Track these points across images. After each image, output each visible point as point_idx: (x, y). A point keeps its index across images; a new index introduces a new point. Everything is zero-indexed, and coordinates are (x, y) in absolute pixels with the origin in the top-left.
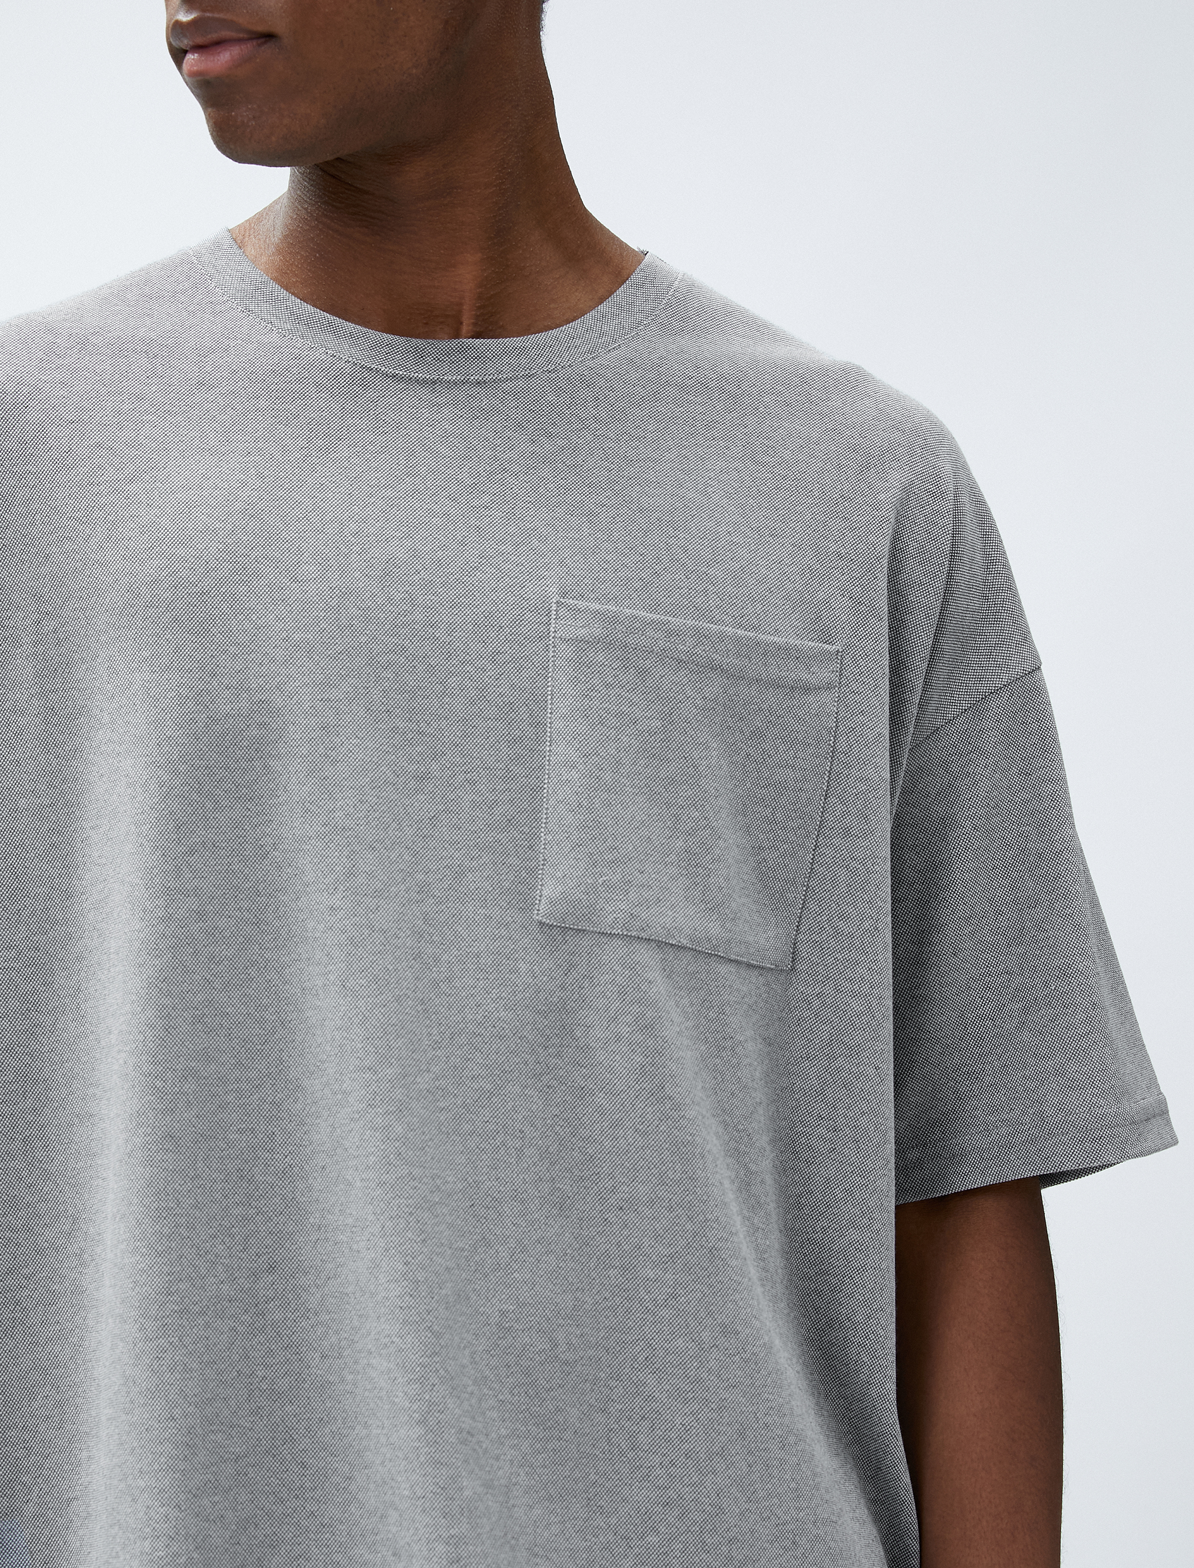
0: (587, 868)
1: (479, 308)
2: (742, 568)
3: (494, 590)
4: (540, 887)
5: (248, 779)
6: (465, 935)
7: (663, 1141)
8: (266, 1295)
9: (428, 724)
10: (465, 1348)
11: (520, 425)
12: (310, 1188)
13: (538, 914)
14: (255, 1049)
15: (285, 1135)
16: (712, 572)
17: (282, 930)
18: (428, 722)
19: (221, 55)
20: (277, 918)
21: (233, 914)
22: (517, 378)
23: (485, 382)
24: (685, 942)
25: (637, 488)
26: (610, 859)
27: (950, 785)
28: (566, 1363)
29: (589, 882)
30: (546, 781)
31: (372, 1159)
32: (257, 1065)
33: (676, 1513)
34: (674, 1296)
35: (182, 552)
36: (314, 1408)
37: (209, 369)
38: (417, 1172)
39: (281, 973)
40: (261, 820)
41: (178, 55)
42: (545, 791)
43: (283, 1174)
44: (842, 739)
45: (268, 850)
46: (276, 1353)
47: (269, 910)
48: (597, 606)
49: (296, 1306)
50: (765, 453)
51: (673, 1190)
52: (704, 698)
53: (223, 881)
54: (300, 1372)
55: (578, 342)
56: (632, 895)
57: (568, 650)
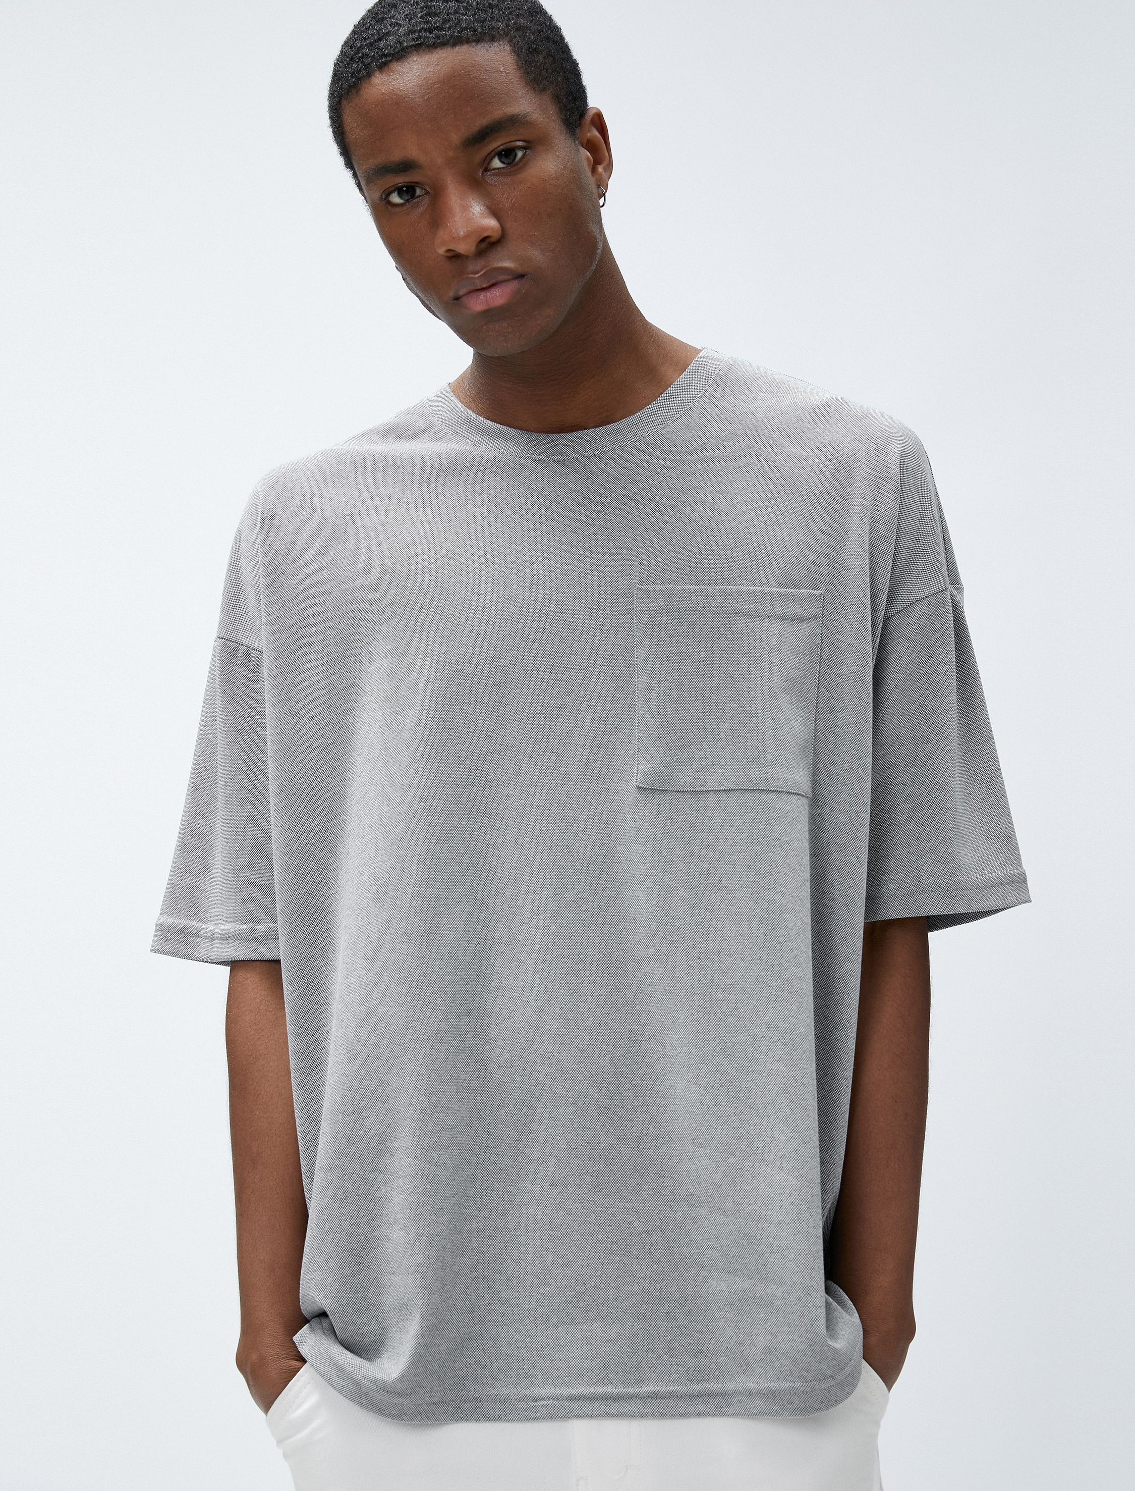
0: (666, 751)
3: (600, 586)
4: (637, 765)
11: (617, 479)
13: (636, 782)
16: (734, 554)
25: (689, 508)
26: (680, 744)
29: (668, 760)
30: (637, 700)
31: (538, 946)
33: (746, 1143)
34: (736, 1009)
42: (637, 706)
44: (827, 650)
48: (660, 587)
52: (733, 633)
55: (654, 418)
56: (695, 765)
57: (645, 618)
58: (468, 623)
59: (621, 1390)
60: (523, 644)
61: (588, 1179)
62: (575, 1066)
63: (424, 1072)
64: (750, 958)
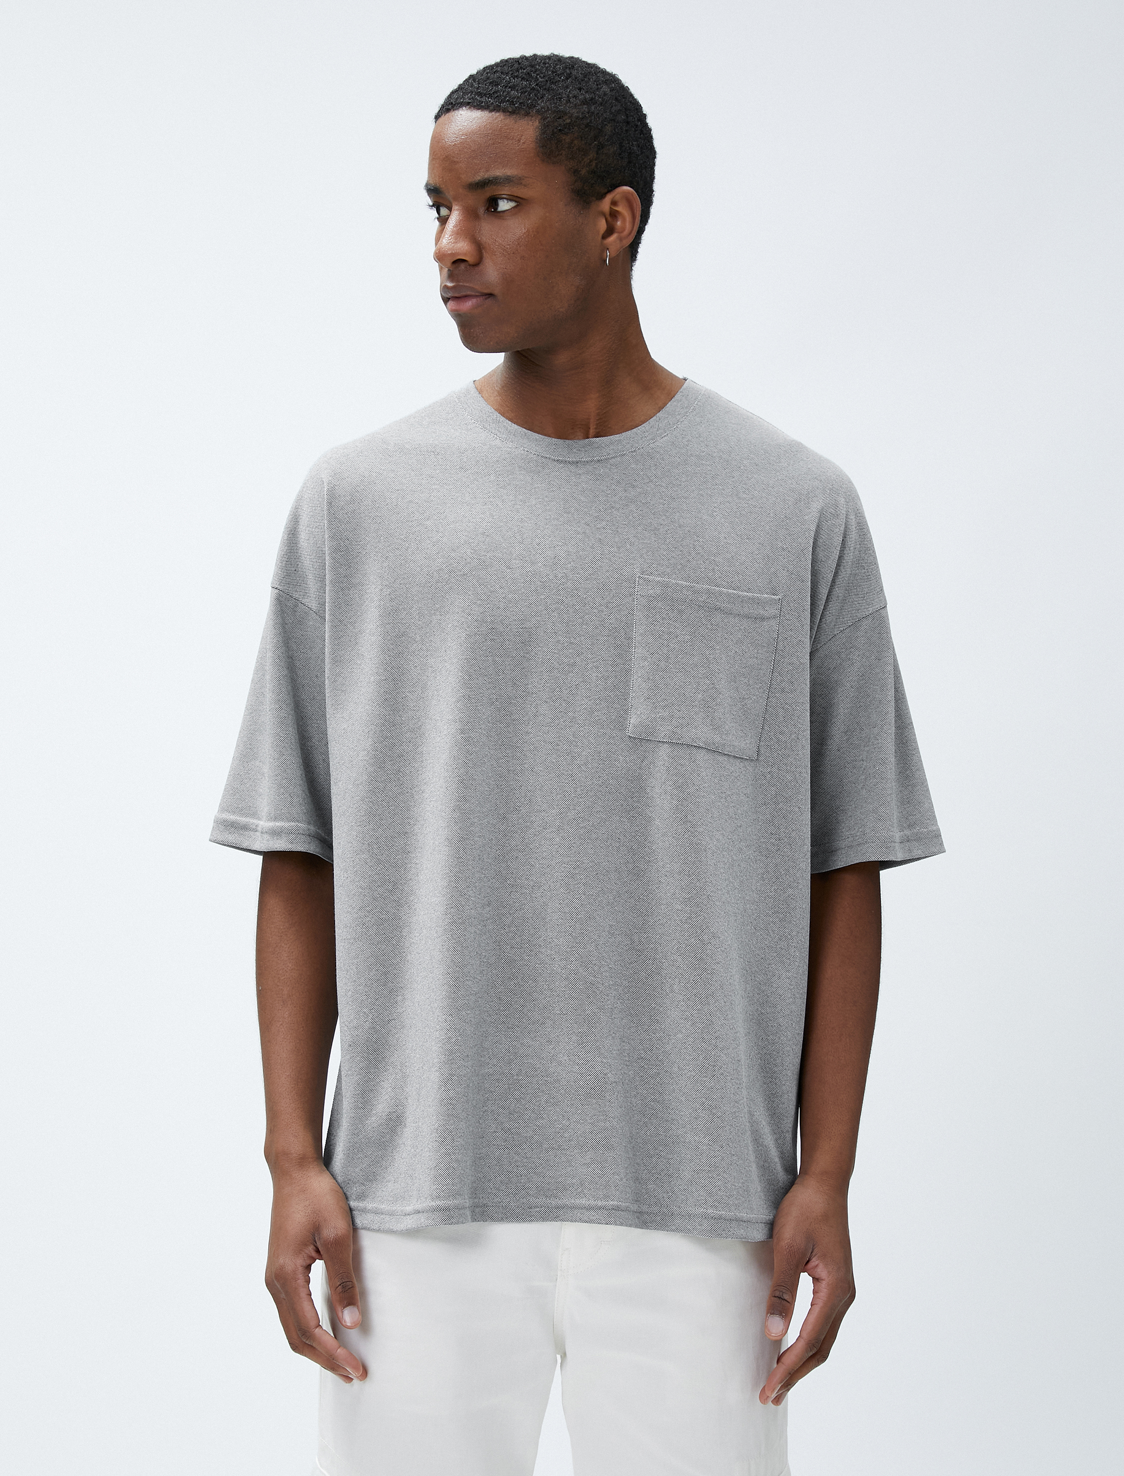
0: (652, 709)
1: (598, 420)
2: (732, 557)
3: (608, 571)
4: (629, 719)
11: (619, 482)
13: (629, 732)
16: (716, 559)
19: (467, 303)
22: (617, 457)
23: (602, 460)
24: (702, 745)
25: (678, 514)
27: (841, 664)
29: (653, 716)
30: (633, 666)
35: (453, 555)
37: (465, 460)
41: (446, 300)
42: (632, 671)
44: (781, 643)
48: (659, 579)
50: (744, 492)
52: (712, 624)
55: (647, 434)
57: (644, 601)
58: (502, 590)
59: (592, 1202)
60: (545, 612)
61: (574, 1038)
63: (459, 949)
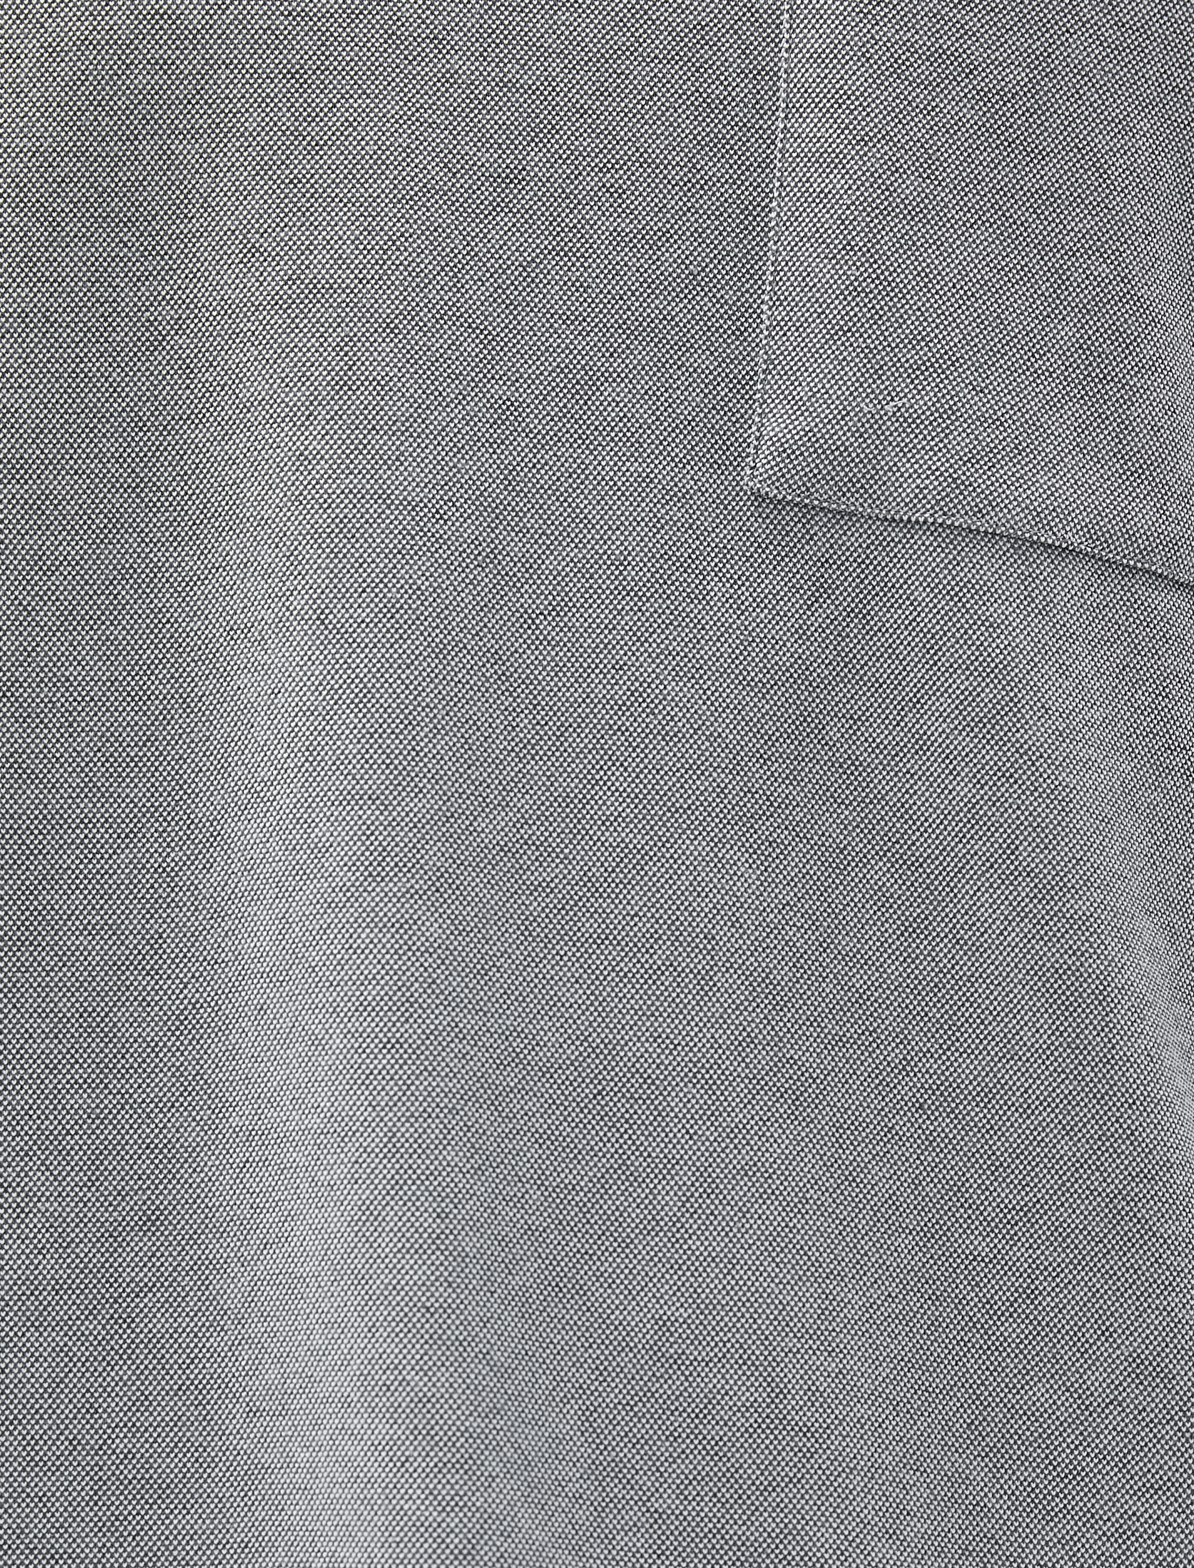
0: (862, 380)
4: (759, 419)
5: (125, 179)
6: (594, 515)
7: (1012, 965)
8: (137, 1279)
9: (522, 67)
10: (565, 1401)
12: (233, 1054)
13: (754, 477)
14: (124, 755)
15: (185, 940)
17: (190, 503)
18: (522, 62)
20: (178, 478)
21: (84, 467)
24: (1076, 540)
26: (912, 361)
28: (806, 1432)
29: (866, 410)
31: (372, 991)
32: (128, 790)
34: (1031, 1295)
36: (231, 1520)
38: (469, 1022)
39: (184, 594)
40: (150, 268)
42: (773, 215)
43: (177, 1023)
45: (164, 333)
46: (155, 1404)
47: (162, 459)
49: (200, 1304)
51: (1031, 1070)
53: (66, 396)
54: (205, 1444)
56: (959, 441)
62: (474, 1423)
64: (1092, 1129)
